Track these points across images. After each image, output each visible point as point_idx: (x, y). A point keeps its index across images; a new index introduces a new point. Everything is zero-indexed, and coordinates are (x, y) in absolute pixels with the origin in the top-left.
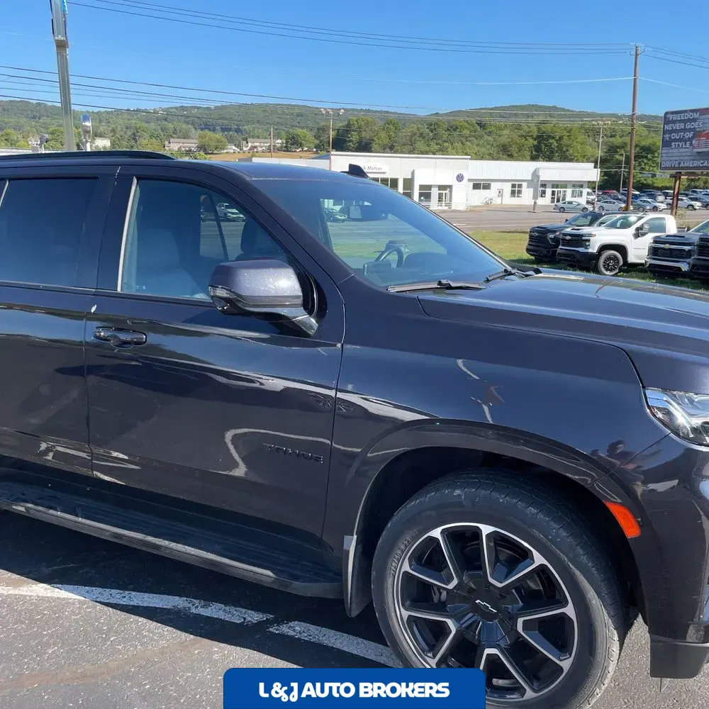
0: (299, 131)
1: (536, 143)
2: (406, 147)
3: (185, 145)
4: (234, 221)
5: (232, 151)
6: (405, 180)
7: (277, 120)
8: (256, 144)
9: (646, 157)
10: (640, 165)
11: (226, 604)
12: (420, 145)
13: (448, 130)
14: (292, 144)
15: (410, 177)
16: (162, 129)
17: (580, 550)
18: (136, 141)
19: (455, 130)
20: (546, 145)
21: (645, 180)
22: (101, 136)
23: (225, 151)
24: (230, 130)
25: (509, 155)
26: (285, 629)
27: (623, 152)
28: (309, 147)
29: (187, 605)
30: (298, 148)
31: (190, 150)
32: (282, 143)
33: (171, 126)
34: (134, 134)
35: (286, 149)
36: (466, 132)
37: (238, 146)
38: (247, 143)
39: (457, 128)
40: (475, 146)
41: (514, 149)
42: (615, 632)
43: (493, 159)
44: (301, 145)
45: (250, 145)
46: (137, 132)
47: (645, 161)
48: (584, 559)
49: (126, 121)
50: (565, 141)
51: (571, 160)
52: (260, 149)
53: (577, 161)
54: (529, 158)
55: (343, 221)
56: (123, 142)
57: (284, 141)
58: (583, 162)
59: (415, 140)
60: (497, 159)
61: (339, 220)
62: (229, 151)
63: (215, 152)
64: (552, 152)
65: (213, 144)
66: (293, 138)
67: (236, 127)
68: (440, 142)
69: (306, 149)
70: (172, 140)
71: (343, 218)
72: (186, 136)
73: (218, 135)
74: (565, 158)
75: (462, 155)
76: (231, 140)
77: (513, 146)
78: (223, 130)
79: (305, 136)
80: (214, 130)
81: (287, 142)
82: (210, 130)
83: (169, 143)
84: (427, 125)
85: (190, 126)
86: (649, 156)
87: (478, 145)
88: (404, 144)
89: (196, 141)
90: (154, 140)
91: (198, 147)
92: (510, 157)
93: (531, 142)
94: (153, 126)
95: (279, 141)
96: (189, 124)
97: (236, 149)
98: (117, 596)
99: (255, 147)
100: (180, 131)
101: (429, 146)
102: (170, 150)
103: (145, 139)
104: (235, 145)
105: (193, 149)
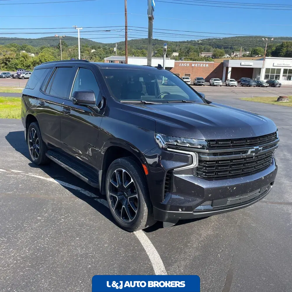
0: (257, 48)
3: (207, 54)
4: (216, 86)
5: (227, 57)
7: (249, 43)
8: (237, 54)
11: (90, 192)
14: (254, 54)
16: (199, 48)
17: (139, 178)
18: (188, 54)
22: (175, 52)
23: (224, 57)
24: (228, 48)
26: (99, 200)
28: (262, 55)
29: (80, 190)
30: (256, 56)
31: (209, 57)
32: (249, 53)
33: (203, 47)
34: (188, 50)
35: (251, 56)
37: (230, 55)
38: (234, 53)
42: (145, 203)
44: (258, 54)
45: (235, 54)
46: (190, 49)
48: (140, 181)
49: (186, 45)
52: (239, 56)
55: (267, 87)
56: (183, 54)
57: (250, 52)
61: (265, 86)
62: (225, 57)
63: (219, 57)
65: (219, 54)
66: (255, 51)
67: (230, 47)
69: (260, 56)
70: (202, 53)
71: (267, 85)
72: (208, 51)
73: (222, 50)
76: (227, 52)
78: (224, 48)
79: (260, 50)
80: (221, 48)
81: (251, 53)
82: (219, 48)
83: (201, 54)
85: (211, 47)
89: (212, 53)
90: (195, 53)
91: (212, 55)
94: (196, 47)
95: (248, 52)
96: (210, 46)
97: (229, 56)
98: (67, 185)
99: (237, 55)
100: (207, 49)
102: (201, 57)
103: (192, 52)
104: (228, 55)
105: (210, 56)
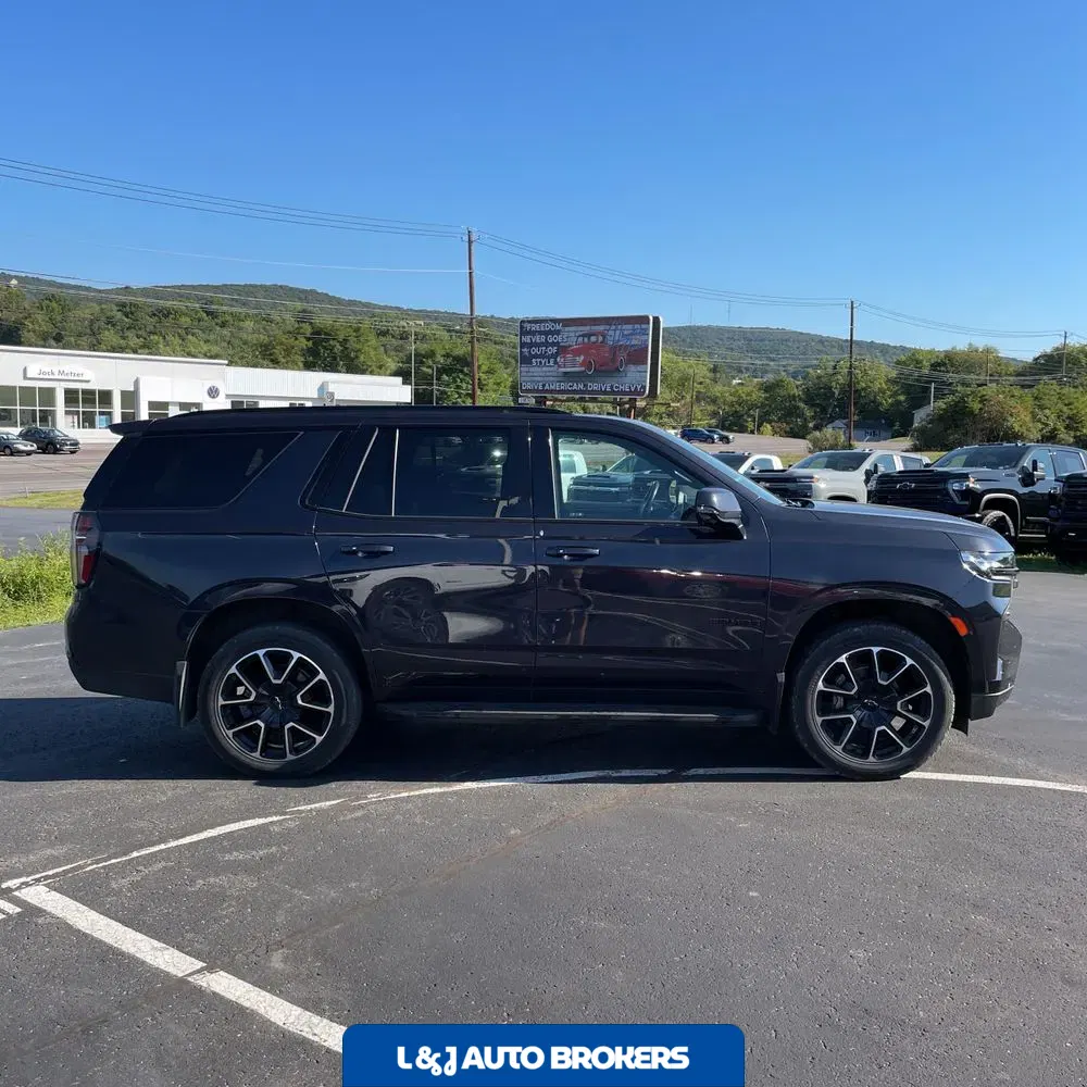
1: (310, 344)
2: (85, 338)
6: (124, 393)
9: (462, 371)
10: (455, 381)
12: (109, 335)
13: (154, 315)
15: (132, 389)
19: (166, 316)
20: (325, 348)
21: (464, 402)
25: (272, 361)
27: (430, 362)
36: (186, 321)
39: (169, 313)
40: (202, 343)
41: (278, 352)
43: (248, 365)
47: (461, 376)
50: (352, 344)
51: (363, 372)
53: (372, 373)
54: (301, 365)
58: (379, 375)
59: (99, 328)
60: (255, 366)
64: (335, 358)
68: (144, 334)
71: (29, 448)
74: (354, 367)
75: (183, 356)
77: (278, 348)
84: (117, 305)
86: (465, 369)
87: (207, 341)
88: (80, 335)
92: (275, 363)
93: (303, 343)
101: (124, 338)
